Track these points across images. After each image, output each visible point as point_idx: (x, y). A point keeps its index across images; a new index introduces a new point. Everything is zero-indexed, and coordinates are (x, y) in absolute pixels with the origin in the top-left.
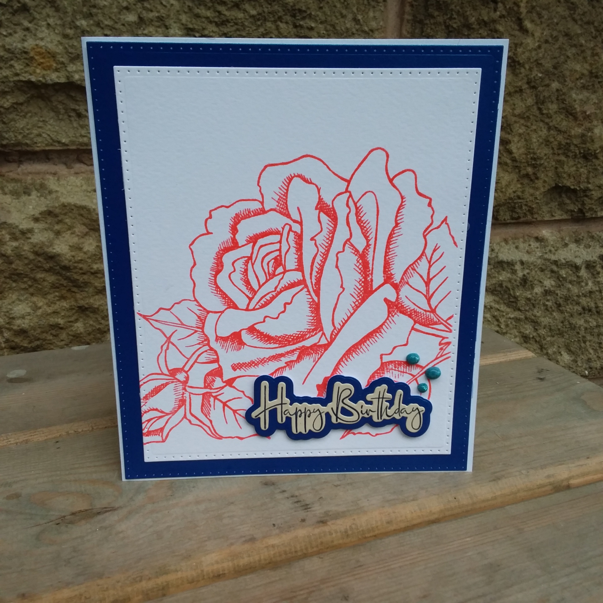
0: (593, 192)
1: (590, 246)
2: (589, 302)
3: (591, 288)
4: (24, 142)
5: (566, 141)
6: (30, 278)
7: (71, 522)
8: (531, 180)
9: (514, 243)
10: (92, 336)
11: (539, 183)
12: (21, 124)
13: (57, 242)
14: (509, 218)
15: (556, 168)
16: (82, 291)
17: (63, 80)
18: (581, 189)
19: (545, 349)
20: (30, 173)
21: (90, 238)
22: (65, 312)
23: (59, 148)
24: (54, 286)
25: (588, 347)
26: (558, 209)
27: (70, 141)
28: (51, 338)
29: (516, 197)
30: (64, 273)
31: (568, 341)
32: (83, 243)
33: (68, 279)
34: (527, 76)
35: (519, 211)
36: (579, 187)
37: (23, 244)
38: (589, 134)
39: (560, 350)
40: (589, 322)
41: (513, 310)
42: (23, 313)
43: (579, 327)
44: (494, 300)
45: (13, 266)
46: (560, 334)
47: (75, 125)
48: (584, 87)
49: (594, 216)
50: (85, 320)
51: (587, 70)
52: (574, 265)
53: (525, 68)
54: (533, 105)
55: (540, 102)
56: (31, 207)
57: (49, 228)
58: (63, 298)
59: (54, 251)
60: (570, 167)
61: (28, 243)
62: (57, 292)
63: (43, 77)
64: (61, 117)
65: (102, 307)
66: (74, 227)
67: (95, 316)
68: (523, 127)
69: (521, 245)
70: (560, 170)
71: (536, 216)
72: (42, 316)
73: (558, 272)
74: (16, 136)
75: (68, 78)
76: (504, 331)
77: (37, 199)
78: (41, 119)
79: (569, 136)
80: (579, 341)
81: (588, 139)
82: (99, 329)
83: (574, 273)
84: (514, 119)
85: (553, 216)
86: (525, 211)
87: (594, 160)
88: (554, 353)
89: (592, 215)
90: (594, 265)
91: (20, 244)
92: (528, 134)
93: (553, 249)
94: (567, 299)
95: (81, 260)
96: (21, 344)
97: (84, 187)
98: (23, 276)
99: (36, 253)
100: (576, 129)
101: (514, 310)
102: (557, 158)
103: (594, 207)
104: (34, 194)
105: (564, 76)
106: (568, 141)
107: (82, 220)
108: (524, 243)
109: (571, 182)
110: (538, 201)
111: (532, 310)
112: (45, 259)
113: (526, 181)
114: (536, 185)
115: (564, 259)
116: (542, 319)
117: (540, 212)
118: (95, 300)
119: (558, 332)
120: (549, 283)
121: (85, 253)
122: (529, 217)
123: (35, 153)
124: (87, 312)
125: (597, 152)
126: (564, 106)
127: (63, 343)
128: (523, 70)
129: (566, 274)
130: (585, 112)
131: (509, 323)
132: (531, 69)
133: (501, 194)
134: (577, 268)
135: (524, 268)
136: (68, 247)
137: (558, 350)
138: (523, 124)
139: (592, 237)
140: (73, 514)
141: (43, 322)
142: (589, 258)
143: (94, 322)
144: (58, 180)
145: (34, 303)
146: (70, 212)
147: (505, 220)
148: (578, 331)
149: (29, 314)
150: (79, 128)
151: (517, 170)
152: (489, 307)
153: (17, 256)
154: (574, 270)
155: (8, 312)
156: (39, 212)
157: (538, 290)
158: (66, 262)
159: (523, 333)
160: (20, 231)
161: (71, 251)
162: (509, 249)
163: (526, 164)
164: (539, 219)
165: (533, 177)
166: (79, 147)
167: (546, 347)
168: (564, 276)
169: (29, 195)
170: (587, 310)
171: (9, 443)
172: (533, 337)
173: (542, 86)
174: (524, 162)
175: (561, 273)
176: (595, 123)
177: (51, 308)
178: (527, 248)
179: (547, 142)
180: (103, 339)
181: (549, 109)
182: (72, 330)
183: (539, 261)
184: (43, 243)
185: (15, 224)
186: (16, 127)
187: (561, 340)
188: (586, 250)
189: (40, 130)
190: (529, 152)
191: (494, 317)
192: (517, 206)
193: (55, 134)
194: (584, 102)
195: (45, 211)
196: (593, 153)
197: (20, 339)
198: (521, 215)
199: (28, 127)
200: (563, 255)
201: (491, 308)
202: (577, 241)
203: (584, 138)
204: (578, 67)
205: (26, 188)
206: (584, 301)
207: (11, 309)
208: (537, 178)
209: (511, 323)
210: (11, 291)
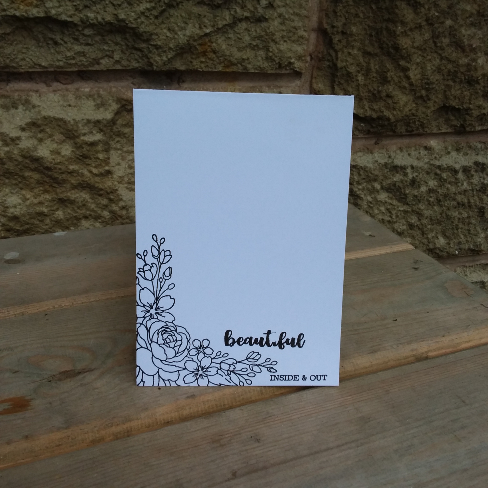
0: (473, 111)
1: (467, 154)
2: (463, 199)
3: (466, 188)
4: (11, 65)
5: (454, 69)
6: (20, 176)
7: (60, 380)
8: (424, 101)
9: (407, 151)
10: (70, 222)
11: (430, 104)
12: (8, 50)
13: (40, 147)
14: (404, 131)
15: (445, 91)
16: (61, 187)
17: (42, 15)
18: (464, 108)
19: (426, 234)
20: (17, 90)
21: (67, 144)
22: (48, 203)
23: (40, 70)
24: (39, 183)
25: (460, 233)
26: (445, 124)
27: (49, 64)
28: (38, 223)
29: (411, 115)
30: (46, 172)
31: (444, 228)
32: (61, 148)
33: (50, 177)
34: (426, 14)
35: (413, 125)
36: (463, 107)
37: (13, 149)
38: (474, 64)
39: (438, 235)
40: (462, 214)
41: (402, 205)
42: (15, 203)
43: (454, 218)
44: (389, 197)
45: (6, 166)
46: (438, 223)
47: (52, 51)
48: (472, 24)
49: (472, 130)
50: (64, 209)
51: (476, 10)
52: (453, 170)
53: (425, 8)
54: (429, 39)
55: (435, 37)
56: (18, 118)
57: (33, 136)
58: (46, 191)
59: (38, 155)
60: (456, 91)
61: (17, 148)
62: (41, 187)
63: (26, 12)
64: (41, 44)
65: (77, 200)
66: (53, 135)
67: (72, 206)
68: (420, 57)
69: (413, 153)
70: (448, 93)
71: (426, 130)
72: (30, 205)
73: (441, 174)
74: (4, 61)
75: (46, 12)
76: (395, 220)
77: (23, 112)
78: (25, 46)
79: (457, 65)
80: (453, 228)
81: (473, 68)
82: (75, 217)
83: (453, 176)
84: (413, 50)
85: (440, 130)
86: (417, 126)
87: (476, 85)
88: (433, 237)
89: (471, 129)
90: (470, 169)
91: (10, 149)
92: (424, 63)
93: (438, 156)
94: (445, 196)
95: (60, 162)
96: (15, 227)
97: (61, 103)
98: (15, 174)
99: (24, 157)
100: (463, 59)
101: (404, 205)
102: (446, 83)
103: (473, 123)
104: (21, 107)
105: (456, 15)
106: (456, 69)
107: (60, 130)
108: (415, 151)
109: (456, 103)
110: (428, 118)
111: (418, 205)
112: (31, 161)
113: (420, 102)
114: (428, 105)
115: (446, 164)
116: (425, 212)
117: (430, 126)
118: (72, 194)
119: (437, 221)
120: (432, 183)
121: (63, 157)
122: (421, 131)
123: (20, 74)
124: (66, 203)
125: (479, 78)
126: (454, 40)
127: (47, 227)
128: (423, 10)
129: (446, 177)
130: (472, 45)
131: (399, 214)
132: (429, 9)
133: (399, 113)
134: (455, 172)
135: (413, 172)
136: (49, 152)
137: (436, 235)
138: (420, 55)
139: (470, 147)
140: (60, 373)
141: (31, 210)
142: (466, 163)
143: (71, 210)
144: (40, 96)
145: (24, 195)
146: (50, 123)
147: (401, 132)
148: (453, 220)
149: (20, 204)
150: (56, 54)
151: (413, 93)
152: (384, 202)
153: (9, 158)
154: (453, 173)
155: (3, 202)
156: (25, 123)
157: (424, 189)
158: (48, 164)
159: (410, 222)
160: (10, 138)
161: (52, 155)
162: (403, 156)
163: (421, 88)
164: (429, 132)
165: (426, 99)
166: (56, 69)
167: (426, 233)
168: (445, 178)
169: (17, 108)
170: (461, 205)
171: (9, 314)
172: (417, 226)
173: (438, 24)
174: (419, 86)
175: (442, 176)
176: (479, 54)
177: (37, 199)
178: (417, 155)
179: (439, 70)
180: (79, 224)
181: (442, 42)
182: (54, 217)
183: (426, 166)
184: (29, 148)
185: (6, 132)
186: (4, 53)
187: (439, 228)
188: (464, 157)
189: (24, 55)
190: (424, 78)
191: (388, 209)
192: (411, 121)
193: (36, 58)
194: (471, 37)
195: (30, 122)
196: (476, 80)
197: (14, 224)
198: (414, 129)
199: (14, 53)
200: (446, 161)
201: (386, 202)
202: (458, 150)
203: (469, 67)
204: (468, 8)
205: (14, 103)
206: (459, 198)
207: (5, 200)
208: (429, 99)
209: (401, 214)
210: (5, 186)
